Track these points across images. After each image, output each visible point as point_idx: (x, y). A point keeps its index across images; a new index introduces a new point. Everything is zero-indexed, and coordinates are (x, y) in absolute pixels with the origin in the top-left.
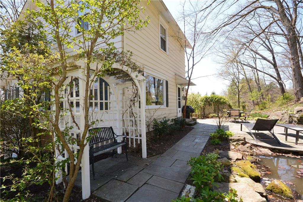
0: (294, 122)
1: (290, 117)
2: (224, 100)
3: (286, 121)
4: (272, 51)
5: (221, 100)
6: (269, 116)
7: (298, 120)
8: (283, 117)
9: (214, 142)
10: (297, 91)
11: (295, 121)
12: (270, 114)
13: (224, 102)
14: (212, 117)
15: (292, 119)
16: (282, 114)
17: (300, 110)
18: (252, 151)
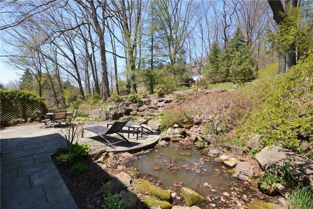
0: (109, 118)
1: (107, 114)
2: (34, 97)
3: (104, 118)
4: (73, 51)
5: (29, 98)
6: (89, 115)
7: (113, 116)
8: (101, 114)
9: (77, 172)
10: (105, 92)
11: (111, 118)
12: (89, 113)
13: (34, 100)
14: (15, 124)
15: (108, 116)
16: (100, 112)
17: (111, 108)
18: (119, 160)
